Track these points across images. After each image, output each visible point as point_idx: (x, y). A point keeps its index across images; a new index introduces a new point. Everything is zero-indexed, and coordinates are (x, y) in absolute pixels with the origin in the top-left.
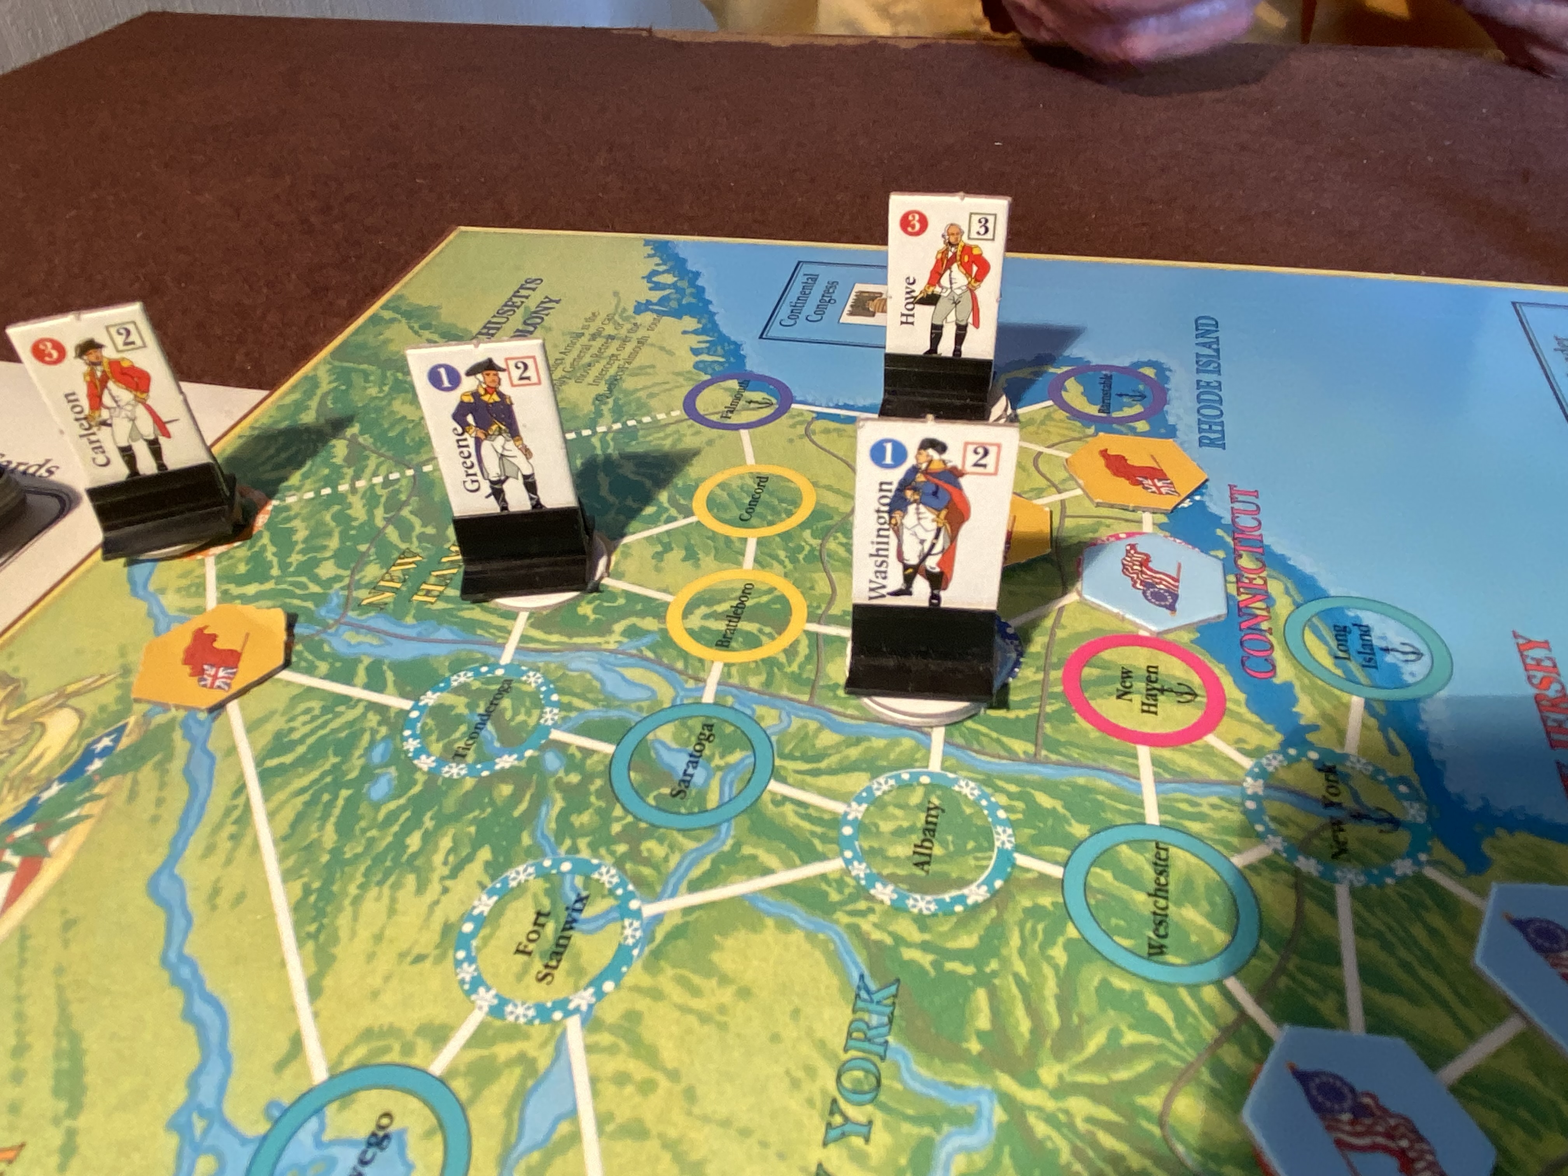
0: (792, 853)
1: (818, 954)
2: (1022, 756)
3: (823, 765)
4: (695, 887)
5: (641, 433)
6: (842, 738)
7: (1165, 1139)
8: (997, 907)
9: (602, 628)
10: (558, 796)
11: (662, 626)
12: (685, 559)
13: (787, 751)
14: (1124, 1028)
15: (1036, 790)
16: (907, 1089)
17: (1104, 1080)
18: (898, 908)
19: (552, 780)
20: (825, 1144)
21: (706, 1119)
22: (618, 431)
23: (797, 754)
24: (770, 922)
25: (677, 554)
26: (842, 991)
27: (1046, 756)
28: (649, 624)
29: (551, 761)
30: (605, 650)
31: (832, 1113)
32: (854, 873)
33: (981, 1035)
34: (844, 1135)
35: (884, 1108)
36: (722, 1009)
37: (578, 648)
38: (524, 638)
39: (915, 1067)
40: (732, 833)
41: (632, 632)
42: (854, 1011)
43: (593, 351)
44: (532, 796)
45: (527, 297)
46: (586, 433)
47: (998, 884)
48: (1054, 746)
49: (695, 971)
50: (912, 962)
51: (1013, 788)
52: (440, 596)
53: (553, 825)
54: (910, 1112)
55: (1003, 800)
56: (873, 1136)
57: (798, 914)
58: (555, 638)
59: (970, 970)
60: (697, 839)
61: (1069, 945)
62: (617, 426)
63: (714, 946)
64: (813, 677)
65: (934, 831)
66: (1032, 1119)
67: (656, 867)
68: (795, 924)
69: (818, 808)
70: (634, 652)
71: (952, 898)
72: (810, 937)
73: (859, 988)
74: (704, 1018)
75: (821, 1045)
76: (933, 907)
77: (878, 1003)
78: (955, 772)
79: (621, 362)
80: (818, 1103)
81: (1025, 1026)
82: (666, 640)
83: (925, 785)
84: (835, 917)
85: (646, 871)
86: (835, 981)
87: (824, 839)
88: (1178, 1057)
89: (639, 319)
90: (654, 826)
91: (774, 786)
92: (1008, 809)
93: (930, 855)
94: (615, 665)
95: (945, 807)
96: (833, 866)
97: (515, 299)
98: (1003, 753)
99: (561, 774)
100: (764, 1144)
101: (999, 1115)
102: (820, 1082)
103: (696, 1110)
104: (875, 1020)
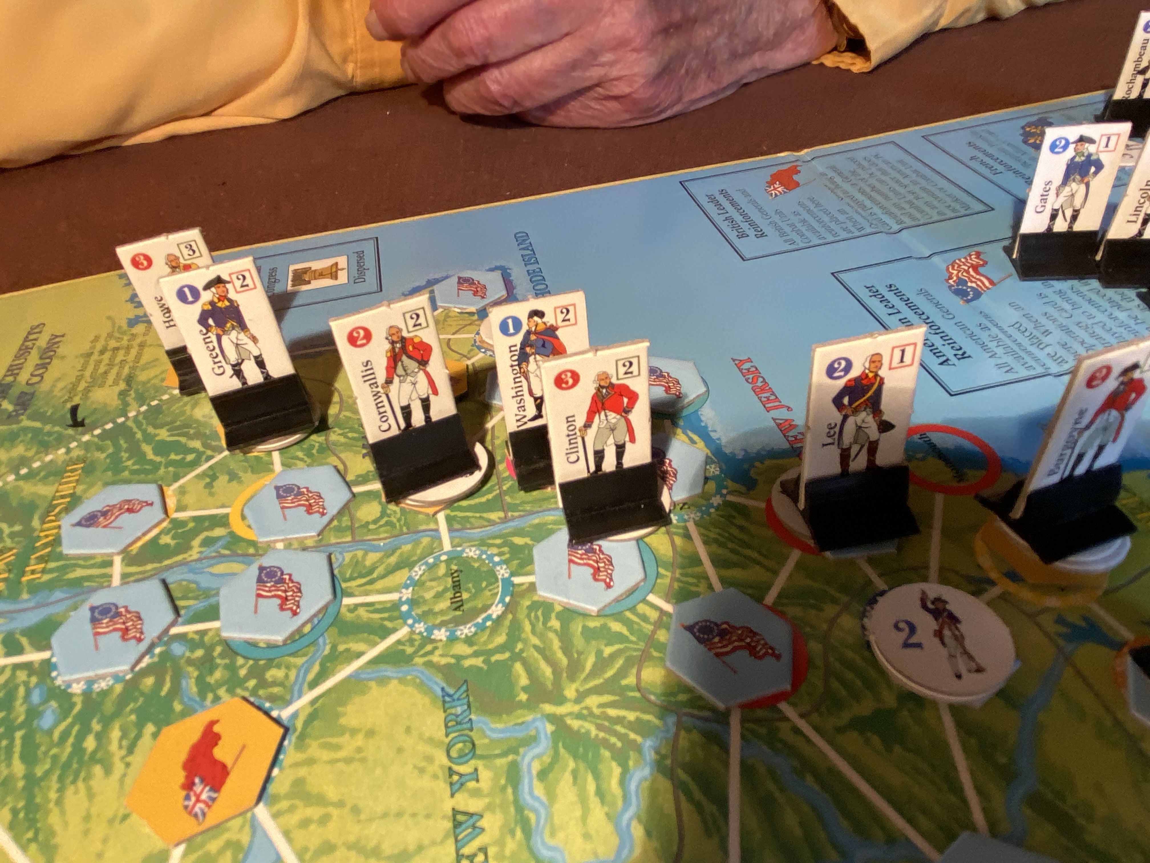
0: (372, 637)
1: (410, 689)
2: (498, 521)
3: (375, 575)
4: (313, 684)
5: (164, 407)
6: (382, 554)
7: (643, 696)
8: (511, 612)
9: (184, 547)
10: (190, 669)
11: (229, 530)
12: (230, 480)
13: (348, 576)
14: (603, 647)
15: (512, 536)
16: (492, 741)
17: (601, 681)
18: (452, 639)
19: (182, 661)
20: (452, 795)
21: (371, 820)
22: (147, 411)
23: (356, 575)
24: (373, 684)
25: (223, 479)
26: (433, 703)
27: (512, 516)
28: (218, 532)
29: (177, 649)
30: (192, 561)
31: (450, 776)
32: (417, 631)
33: (525, 689)
34: (462, 785)
35: (481, 757)
36: (359, 750)
37: (170, 567)
38: (124, 576)
39: (493, 726)
40: (328, 641)
41: (208, 542)
42: (445, 711)
43: (106, 361)
44: (171, 677)
45: (35, 340)
46: (121, 420)
47: (507, 599)
48: (514, 508)
49: (333, 736)
50: (471, 666)
51: (498, 541)
52: (44, 571)
53: (195, 689)
54: (497, 752)
55: (495, 551)
56: (480, 777)
57: (389, 671)
58: (149, 567)
59: (507, 655)
60: (304, 655)
61: (559, 616)
62: (144, 408)
63: (340, 715)
64: (349, 524)
65: (459, 585)
66: (569, 721)
67: (281, 684)
68: (389, 678)
69: (380, 603)
70: (214, 554)
71: (483, 619)
72: (402, 681)
73: (443, 696)
74: (348, 761)
75: (431, 741)
76: (473, 630)
77: (458, 699)
78: (460, 546)
79: (131, 364)
80: (440, 774)
81: (548, 671)
82: (235, 539)
83: (445, 561)
84: (414, 662)
85: (276, 690)
86: (427, 700)
87: (391, 619)
88: (636, 650)
89: (134, 331)
90: (270, 660)
91: (346, 601)
92: (500, 554)
93: (462, 600)
94: (203, 568)
95: (462, 568)
96: (403, 632)
97: (27, 343)
98: (486, 523)
99: (188, 654)
100: (414, 815)
101: (550, 728)
102: (437, 762)
103: (363, 817)
104: (459, 710)
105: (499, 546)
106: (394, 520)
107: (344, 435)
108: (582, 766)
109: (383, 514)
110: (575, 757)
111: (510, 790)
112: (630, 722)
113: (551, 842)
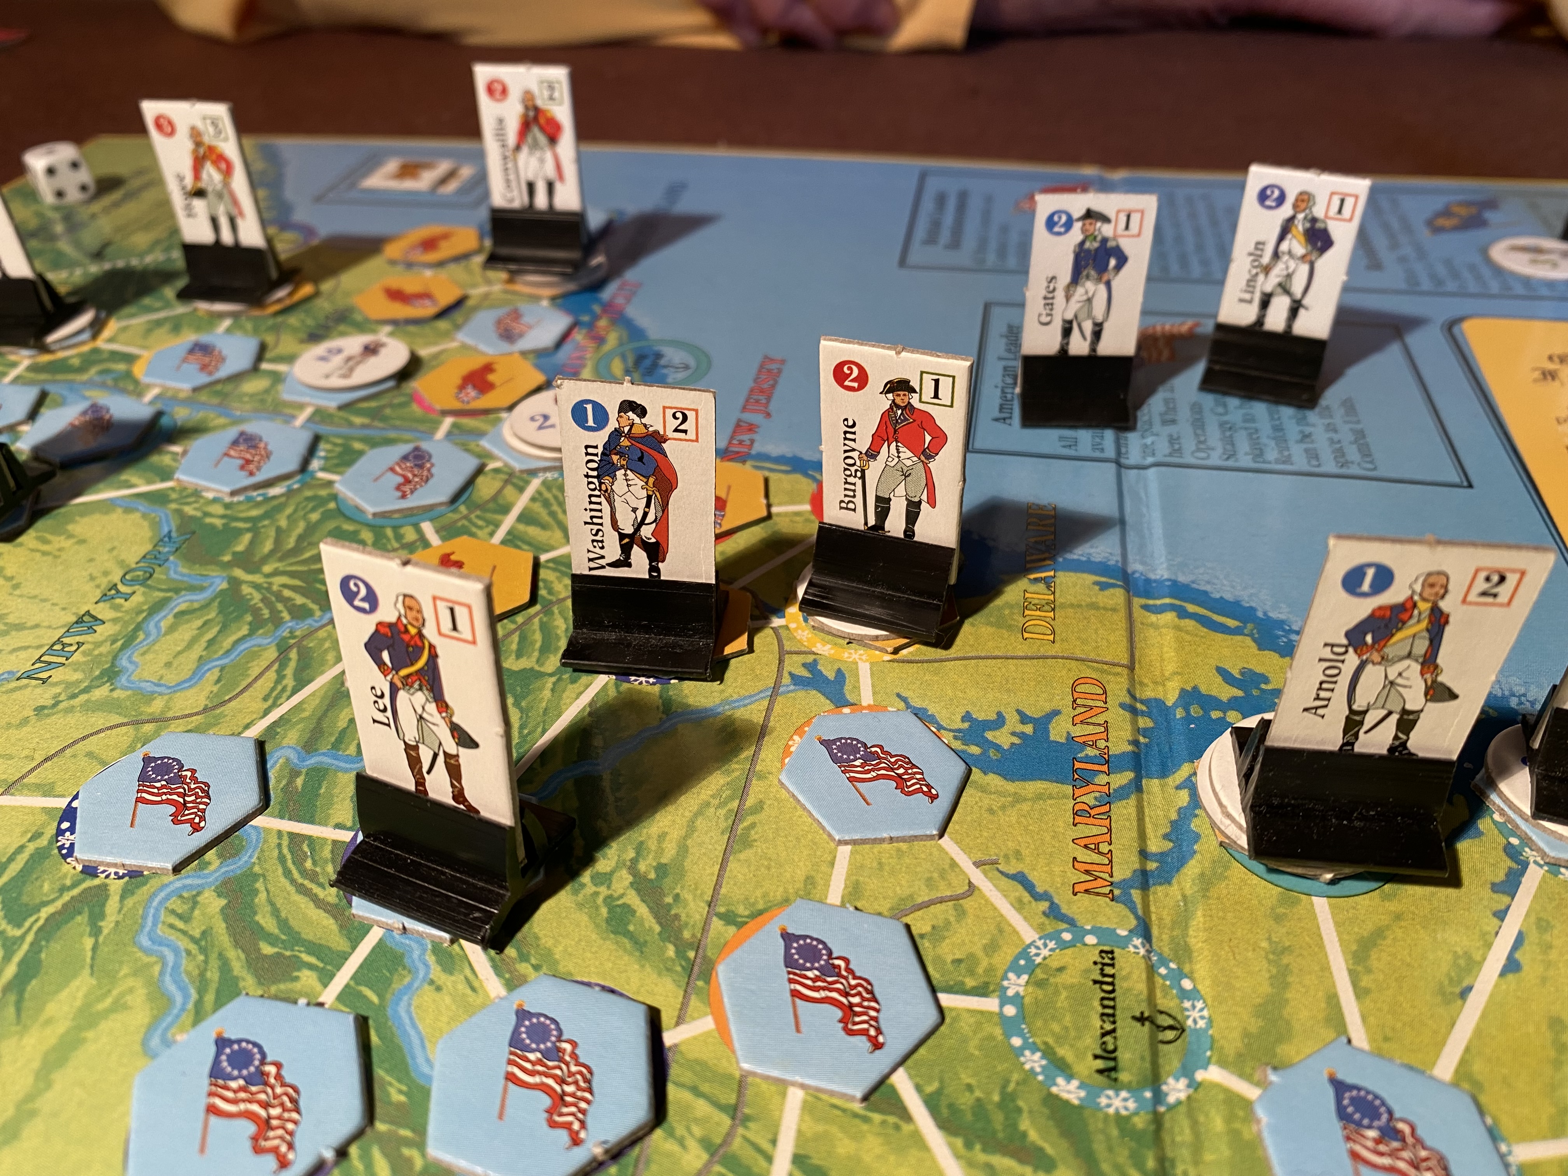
0: (155, 477)
1: (145, 523)
2: (358, 425)
8: (287, 497)
9: (81, 369)
11: (129, 368)
15: (356, 441)
16: (169, 578)
18: (217, 500)
20: (97, 602)
21: (21, 596)
24: (120, 510)
25: (168, 329)
26: (151, 539)
27: (376, 425)
28: (121, 367)
30: (78, 381)
34: (112, 598)
35: (147, 586)
36: (61, 549)
37: (58, 381)
38: (19, 378)
39: (180, 569)
41: (104, 371)
42: (155, 546)
47: (296, 486)
48: (386, 420)
50: (209, 524)
51: (341, 441)
54: (163, 587)
55: (329, 447)
56: (131, 598)
57: (143, 506)
58: (42, 376)
59: (247, 526)
61: (328, 510)
63: (72, 521)
64: (227, 389)
66: (244, 587)
68: (137, 510)
70: (99, 382)
71: (258, 494)
72: (144, 516)
73: (164, 536)
74: (46, 554)
75: (121, 563)
76: (242, 499)
77: (174, 542)
80: (103, 587)
81: (268, 548)
82: (128, 375)
84: (168, 506)
86: (148, 534)
92: (331, 452)
94: (81, 390)
98: (345, 425)
100: (53, 604)
101: (224, 585)
102: (110, 578)
103: (17, 592)
104: (166, 549)
105: (335, 445)
106: (270, 400)
107: (303, 321)
108: (220, 618)
109: (267, 391)
110: (220, 612)
111: (144, 614)
112: (294, 605)
113: (136, 658)
